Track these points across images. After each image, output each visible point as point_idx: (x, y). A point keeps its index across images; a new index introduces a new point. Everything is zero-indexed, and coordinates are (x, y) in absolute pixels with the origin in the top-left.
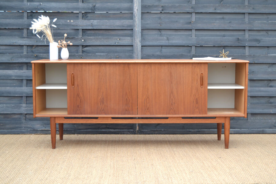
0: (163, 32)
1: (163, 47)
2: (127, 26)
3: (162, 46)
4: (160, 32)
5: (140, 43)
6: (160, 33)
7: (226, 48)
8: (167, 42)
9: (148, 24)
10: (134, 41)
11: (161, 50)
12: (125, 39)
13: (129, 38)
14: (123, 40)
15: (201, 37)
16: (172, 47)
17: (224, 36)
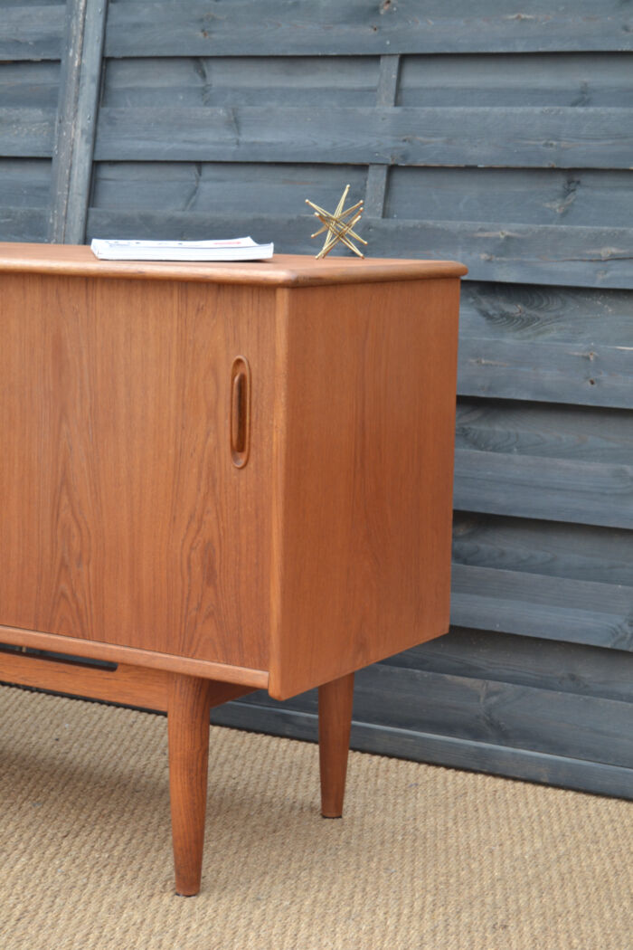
0: (219, 77)
1: (208, 172)
2: (37, 43)
3: (199, 164)
4: (204, 75)
5: (87, 141)
6: (200, 84)
7: (587, 180)
8: (230, 136)
9: (138, 26)
10: (60, 131)
11: (195, 192)
12: (18, 121)
13: (37, 113)
14: (12, 123)
15: (428, 109)
16: (259, 172)
17: (583, 97)
